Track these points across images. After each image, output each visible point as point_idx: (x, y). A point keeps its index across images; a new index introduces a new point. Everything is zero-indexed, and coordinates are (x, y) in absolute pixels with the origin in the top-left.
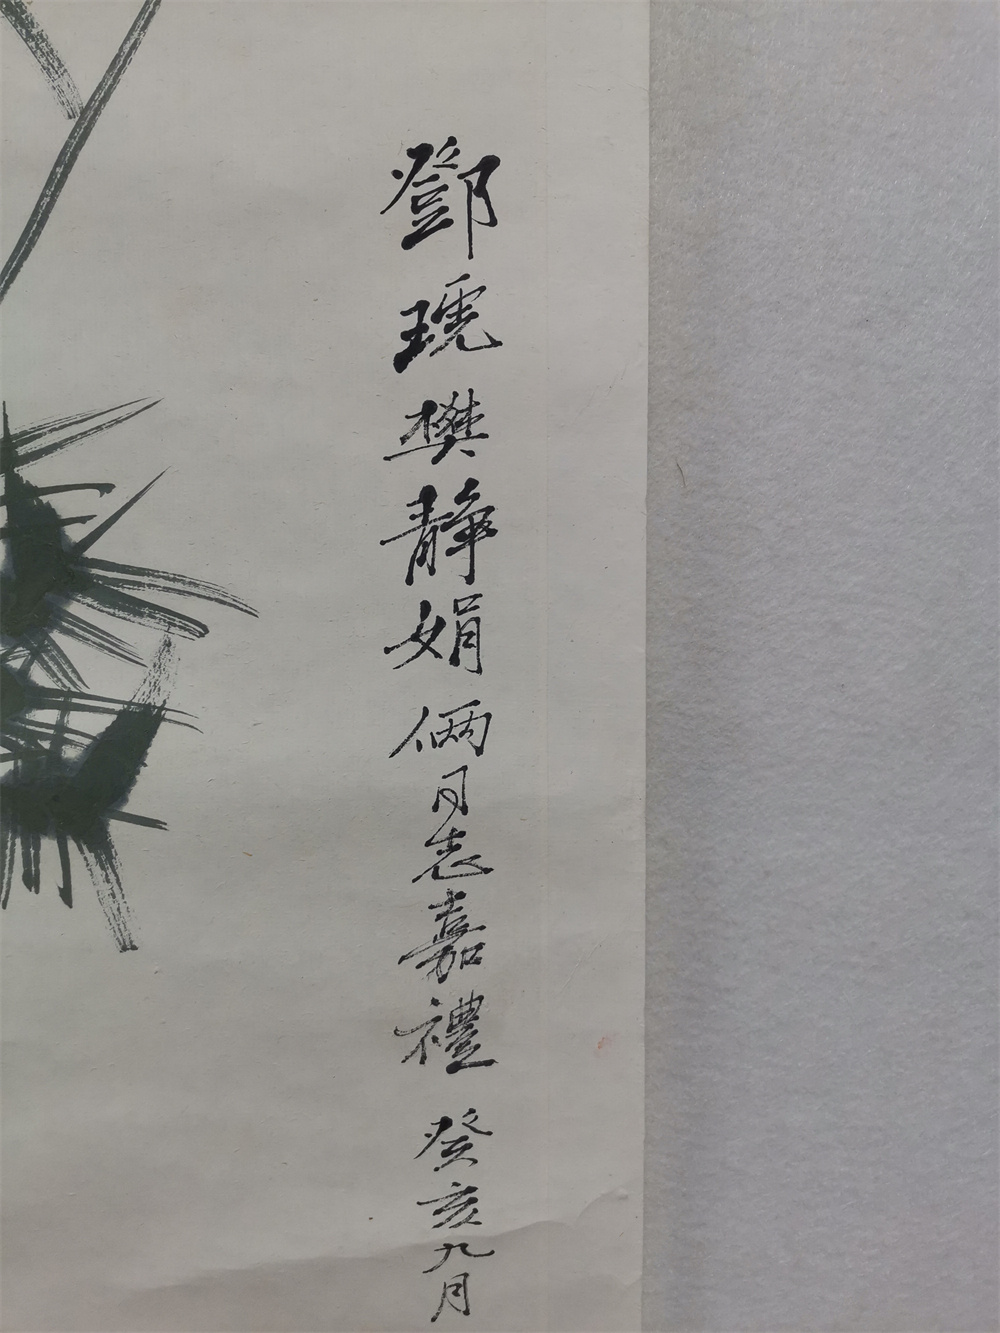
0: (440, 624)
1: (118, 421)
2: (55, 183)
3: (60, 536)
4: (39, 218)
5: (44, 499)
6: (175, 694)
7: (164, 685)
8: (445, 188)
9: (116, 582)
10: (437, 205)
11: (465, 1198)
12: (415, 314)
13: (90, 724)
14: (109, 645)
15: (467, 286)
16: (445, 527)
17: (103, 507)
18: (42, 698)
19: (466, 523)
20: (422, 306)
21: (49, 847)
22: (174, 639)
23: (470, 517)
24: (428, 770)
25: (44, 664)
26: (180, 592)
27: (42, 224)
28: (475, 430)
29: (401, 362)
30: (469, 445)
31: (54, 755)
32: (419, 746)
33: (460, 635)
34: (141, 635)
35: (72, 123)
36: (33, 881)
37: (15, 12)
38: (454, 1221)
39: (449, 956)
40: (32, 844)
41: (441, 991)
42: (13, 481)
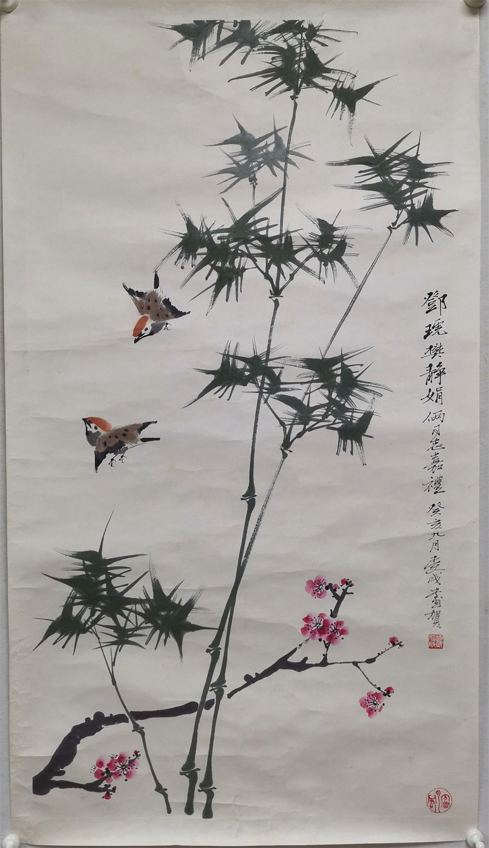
0: (433, 393)
1: (365, 351)
2: (353, 302)
3: (352, 375)
4: (349, 309)
5: (349, 368)
6: (375, 409)
7: (373, 407)
8: (435, 301)
9: (363, 385)
10: (433, 305)
11: (438, 522)
12: (428, 327)
13: (358, 416)
14: (361, 398)
16: (434, 372)
17: (361, 369)
18: (348, 410)
20: (430, 326)
21: (349, 442)
22: (375, 397)
23: (440, 370)
24: (431, 426)
25: (348, 403)
26: (377, 387)
28: (441, 352)
29: (425, 337)
30: (440, 355)
31: (351, 421)
32: (429, 420)
33: (438, 396)
34: (368, 396)
35: (358, 288)
36: (345, 449)
37: (345, 266)
38: (436, 528)
39: (435, 468)
40: (345, 441)
41: (433, 475)
42: (343, 364)
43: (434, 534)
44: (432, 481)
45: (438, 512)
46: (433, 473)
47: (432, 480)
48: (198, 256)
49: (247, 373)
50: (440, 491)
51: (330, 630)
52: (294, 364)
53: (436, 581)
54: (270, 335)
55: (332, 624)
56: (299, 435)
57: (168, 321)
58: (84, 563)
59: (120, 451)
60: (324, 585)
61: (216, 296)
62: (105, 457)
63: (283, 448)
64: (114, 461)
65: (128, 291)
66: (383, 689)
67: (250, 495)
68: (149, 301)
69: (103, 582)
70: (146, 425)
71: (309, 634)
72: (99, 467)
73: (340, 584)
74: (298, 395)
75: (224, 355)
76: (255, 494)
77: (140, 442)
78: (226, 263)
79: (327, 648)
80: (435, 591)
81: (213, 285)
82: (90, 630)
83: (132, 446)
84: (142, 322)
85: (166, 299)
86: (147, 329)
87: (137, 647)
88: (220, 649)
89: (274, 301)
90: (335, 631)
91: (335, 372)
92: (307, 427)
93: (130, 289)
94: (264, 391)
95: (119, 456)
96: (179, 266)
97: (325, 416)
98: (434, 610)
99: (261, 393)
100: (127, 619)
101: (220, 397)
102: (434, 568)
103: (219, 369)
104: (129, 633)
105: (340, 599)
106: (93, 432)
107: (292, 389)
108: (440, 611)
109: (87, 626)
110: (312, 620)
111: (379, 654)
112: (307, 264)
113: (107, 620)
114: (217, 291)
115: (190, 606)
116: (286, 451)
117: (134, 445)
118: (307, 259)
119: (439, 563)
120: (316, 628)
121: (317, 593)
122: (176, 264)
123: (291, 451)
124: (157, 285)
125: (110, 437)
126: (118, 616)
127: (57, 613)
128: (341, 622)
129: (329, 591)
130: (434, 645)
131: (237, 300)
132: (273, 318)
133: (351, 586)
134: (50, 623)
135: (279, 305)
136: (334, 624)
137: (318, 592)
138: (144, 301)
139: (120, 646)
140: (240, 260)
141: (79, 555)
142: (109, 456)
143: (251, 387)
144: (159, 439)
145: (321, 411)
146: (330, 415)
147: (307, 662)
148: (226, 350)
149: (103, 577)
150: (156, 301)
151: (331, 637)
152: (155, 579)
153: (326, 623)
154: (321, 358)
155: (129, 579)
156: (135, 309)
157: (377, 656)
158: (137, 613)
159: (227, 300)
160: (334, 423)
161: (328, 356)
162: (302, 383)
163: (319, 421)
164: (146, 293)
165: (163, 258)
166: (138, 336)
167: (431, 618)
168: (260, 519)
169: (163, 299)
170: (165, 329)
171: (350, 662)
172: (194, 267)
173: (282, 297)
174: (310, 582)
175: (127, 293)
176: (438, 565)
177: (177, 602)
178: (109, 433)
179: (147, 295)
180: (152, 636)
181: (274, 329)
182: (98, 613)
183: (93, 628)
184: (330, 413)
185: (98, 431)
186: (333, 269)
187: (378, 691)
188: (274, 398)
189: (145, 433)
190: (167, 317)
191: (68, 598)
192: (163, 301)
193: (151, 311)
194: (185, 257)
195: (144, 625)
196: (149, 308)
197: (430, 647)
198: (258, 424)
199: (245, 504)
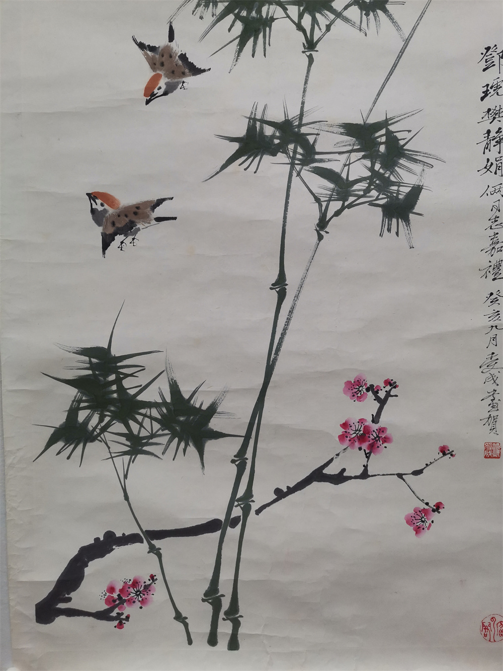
0: (492, 164)
1: (413, 115)
2: (399, 57)
3: (398, 143)
4: (395, 66)
5: (395, 134)
6: (425, 182)
7: (423, 180)
8: (493, 57)
9: (411, 154)
10: (492, 61)
11: (496, 314)
12: (486, 87)
13: (407, 190)
14: (409, 170)
15: (499, 80)
16: (493, 140)
17: (408, 136)
18: (393, 184)
19: (499, 138)
20: (487, 85)
21: (394, 221)
22: (425, 169)
24: (490, 200)
25: (393, 175)
26: (427, 157)
27: (395, 67)
28: (501, 116)
29: (482, 99)
30: (499, 119)
31: (397, 197)
32: (487, 195)
33: (497, 167)
34: (417, 168)
35: (404, 42)
36: (389, 230)
37: (390, 16)
38: (494, 320)
39: (494, 250)
40: (390, 220)
41: (491, 259)
42: (388, 130)
43: (492, 327)
44: (491, 266)
45: (497, 302)
46: (492, 256)
47: (490, 264)
48: (219, 4)
49: (277, 141)
50: (498, 277)
51: (372, 437)
52: (331, 129)
53: (493, 381)
54: (304, 96)
55: (374, 431)
56: (337, 213)
57: (184, 79)
58: (90, 361)
59: (131, 232)
60: (364, 387)
61: (240, 51)
62: (114, 239)
63: (318, 229)
64: (124, 244)
65: (138, 45)
66: (432, 504)
67: (280, 284)
68: (163, 56)
69: (112, 383)
70: (160, 202)
71: (347, 442)
72: (106, 251)
73: (382, 385)
74: (336, 167)
75: (250, 118)
76: (286, 283)
77: (154, 222)
78: (251, 12)
79: (368, 457)
80: (492, 393)
81: (237, 38)
82: (99, 438)
83: (144, 227)
84: (154, 81)
85: (182, 54)
86: (160, 88)
87: (153, 457)
88: (247, 459)
89: (307, 56)
90: (377, 438)
91: (379, 140)
92: (346, 203)
93: (140, 42)
94: (297, 162)
95: (130, 238)
96: (198, 15)
97: (367, 191)
98: (490, 415)
99: (292, 165)
100: (141, 425)
101: (245, 169)
102: (492, 367)
103: (244, 136)
104: (143, 441)
105: (382, 402)
106: (99, 210)
107: (329, 160)
108: (497, 416)
109: (95, 433)
110: (351, 426)
111: (427, 465)
112: (345, 13)
113: (118, 427)
114: (242, 45)
115: (213, 410)
116: (322, 233)
117: (147, 225)
118: (346, 8)
119: (496, 361)
120: (355, 435)
121: (356, 396)
122: (195, 13)
123: (327, 233)
124: (171, 37)
125: (119, 216)
126: (131, 423)
127: (60, 419)
128: (384, 428)
129: (370, 393)
130: (491, 454)
131: (265, 55)
132: (307, 76)
133: (395, 387)
134: (52, 430)
135: (313, 61)
136: (376, 431)
137: (357, 394)
138: (157, 56)
139: (133, 457)
140: (269, 9)
141: (85, 352)
142: (119, 238)
143: (281, 157)
144: (175, 218)
145: (363, 185)
146: (373, 189)
147: (345, 474)
148: (252, 113)
149: (112, 377)
150: (171, 57)
151: (373, 446)
152: (172, 379)
153: (367, 430)
154: (362, 123)
155: (142, 379)
156: (146, 66)
157: (425, 468)
158: (152, 418)
159: (253, 56)
160: (377, 199)
161: (371, 121)
162: (340, 153)
163: (360, 197)
164: (159, 47)
165: (178, 6)
166: (150, 96)
167: (487, 424)
168: (291, 312)
169: (179, 55)
170: (181, 88)
171: (394, 474)
172: (215, 17)
173: (317, 51)
174: (348, 383)
175: (137, 47)
176: (496, 363)
177: (197, 406)
178: (118, 211)
179: (160, 49)
180: (169, 445)
181: (308, 89)
182: (107, 419)
183: (102, 436)
184: (372, 187)
185: (105, 209)
186: (375, 20)
187: (427, 507)
188: (308, 171)
189: (159, 212)
190: (184, 74)
191: (73, 401)
192: (179, 56)
193: (164, 68)
194: (204, 6)
195: (160, 432)
196: (162, 64)
197: (486, 457)
198: (289, 201)
199: (274, 295)
